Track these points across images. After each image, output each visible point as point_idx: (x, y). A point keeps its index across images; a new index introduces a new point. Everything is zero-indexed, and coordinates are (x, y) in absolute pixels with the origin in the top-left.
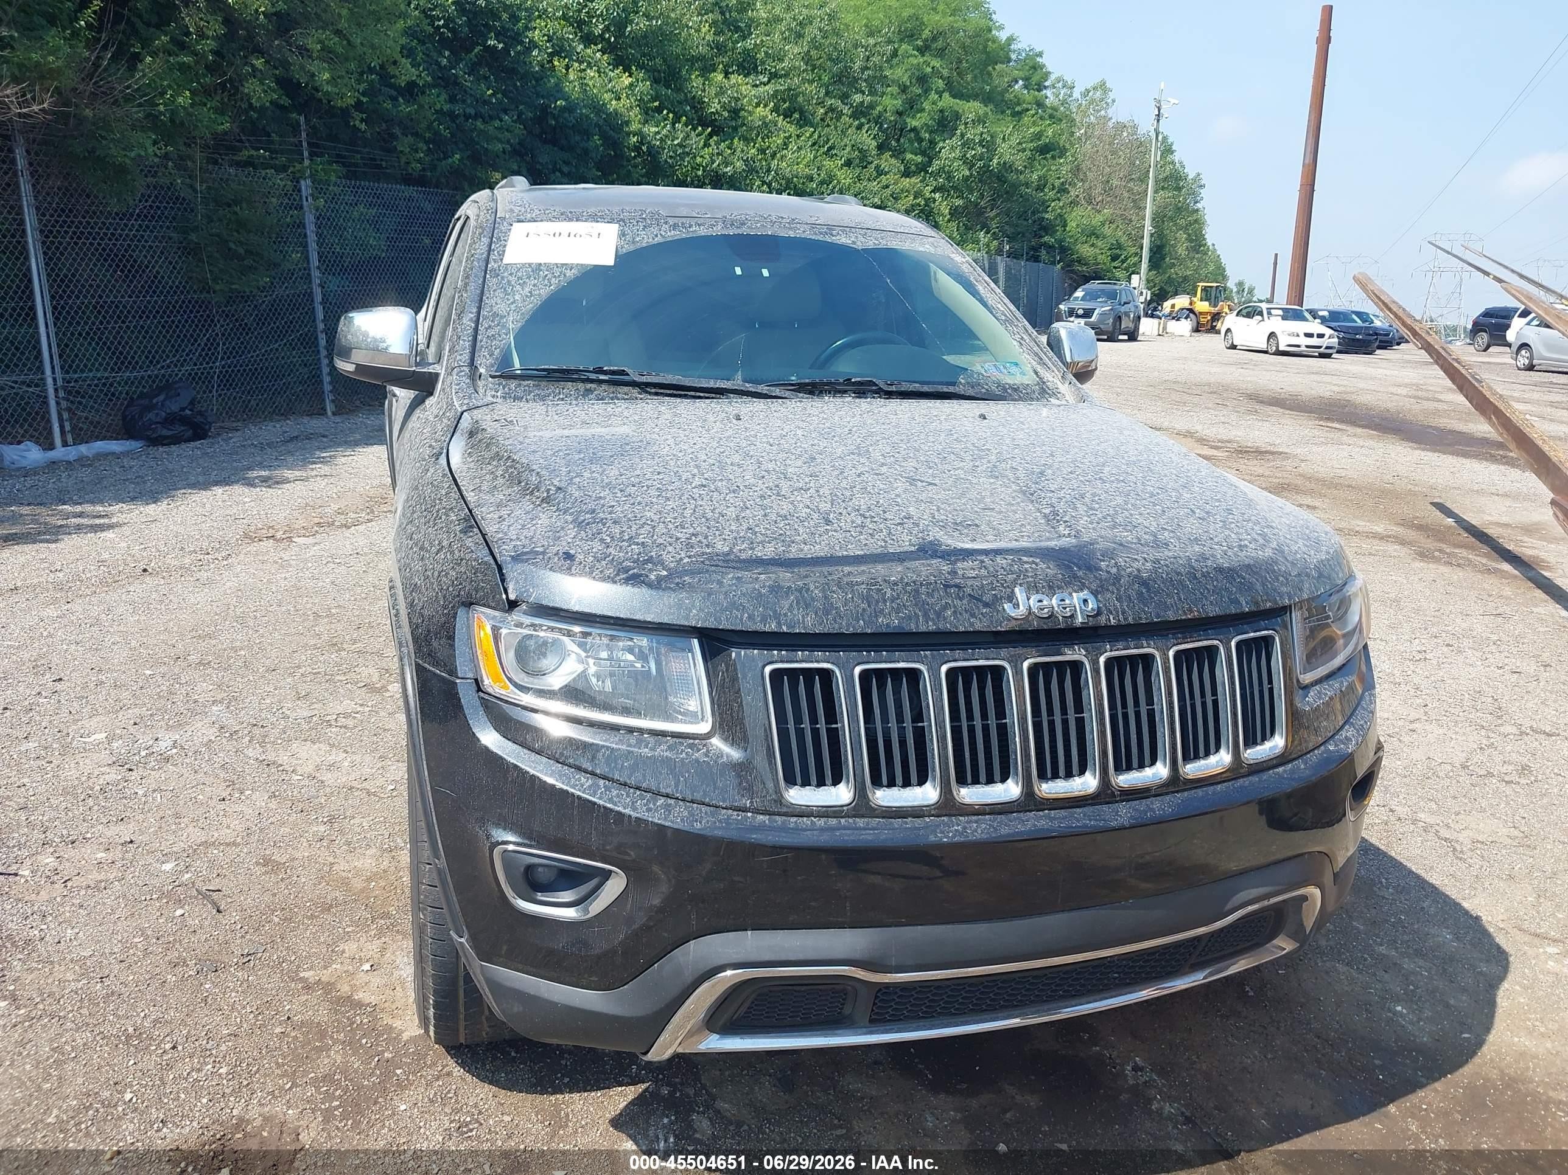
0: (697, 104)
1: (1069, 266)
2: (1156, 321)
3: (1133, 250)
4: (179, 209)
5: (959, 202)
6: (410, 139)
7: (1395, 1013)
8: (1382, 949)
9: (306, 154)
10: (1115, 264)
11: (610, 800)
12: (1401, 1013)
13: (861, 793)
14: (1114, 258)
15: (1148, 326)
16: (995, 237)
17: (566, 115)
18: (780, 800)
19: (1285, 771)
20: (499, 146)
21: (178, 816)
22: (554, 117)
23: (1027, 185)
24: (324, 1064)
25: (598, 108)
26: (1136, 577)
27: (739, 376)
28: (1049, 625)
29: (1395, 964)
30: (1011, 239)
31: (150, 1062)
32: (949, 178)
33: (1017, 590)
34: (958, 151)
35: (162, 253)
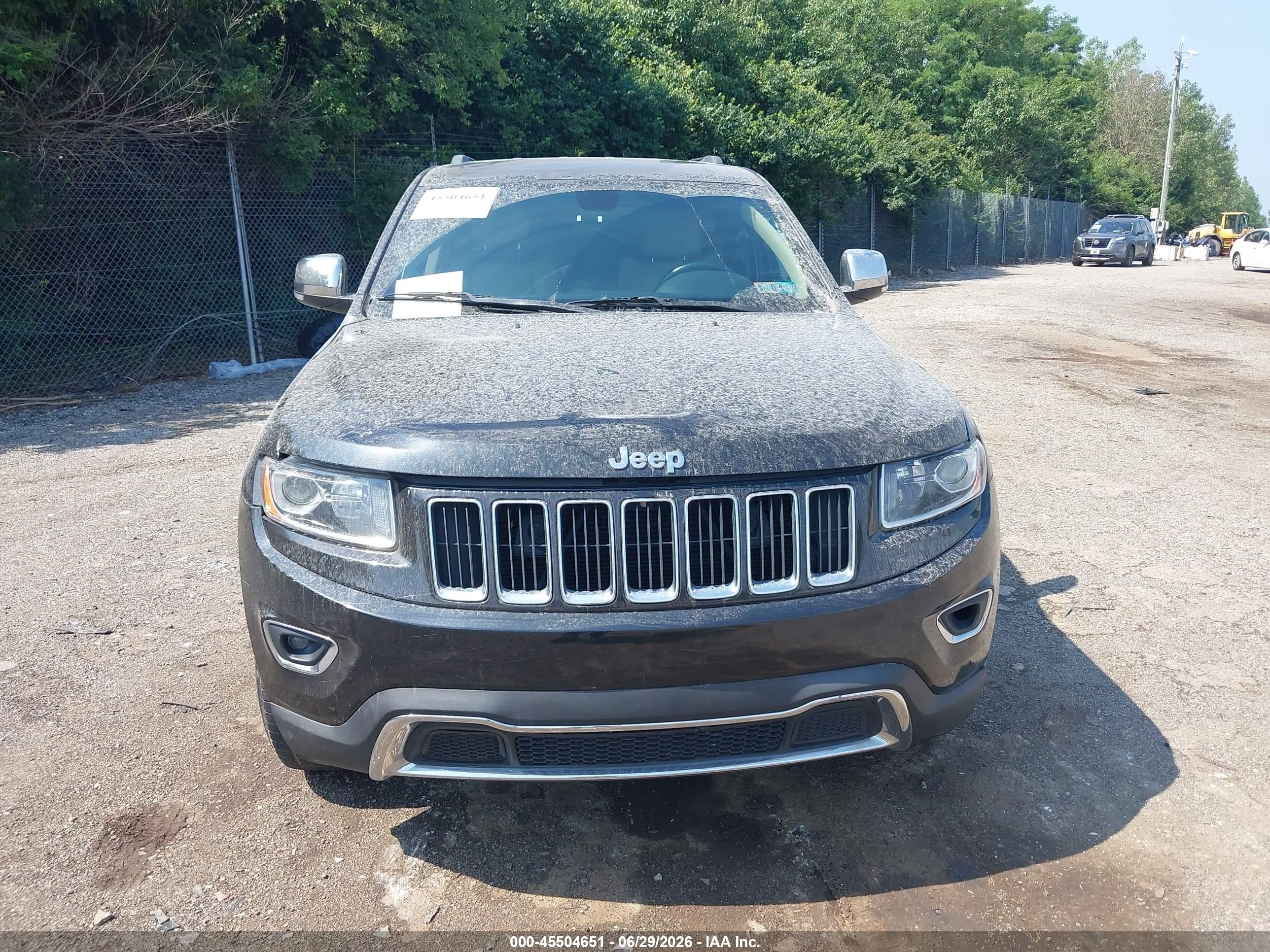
0: (752, 86)
1: (1092, 202)
2: (1173, 248)
3: (1154, 187)
4: (341, 189)
5: (988, 153)
6: (514, 128)
7: (1041, 811)
8: (1062, 763)
9: (434, 143)
10: (1139, 199)
11: (323, 591)
12: (1047, 811)
13: (492, 592)
14: (1137, 194)
15: (1162, 252)
16: (1019, 180)
17: (635, 102)
18: (434, 595)
19: (852, 595)
20: (581, 130)
21: (208, 612)
22: (626, 104)
23: (1051, 135)
24: (224, 776)
25: (661, 93)
26: (724, 441)
27: (554, 297)
28: (644, 475)
29: (1066, 775)
30: (1036, 181)
31: (119, 766)
32: (980, 131)
33: (621, 448)
34: (988, 111)
35: (329, 221)
